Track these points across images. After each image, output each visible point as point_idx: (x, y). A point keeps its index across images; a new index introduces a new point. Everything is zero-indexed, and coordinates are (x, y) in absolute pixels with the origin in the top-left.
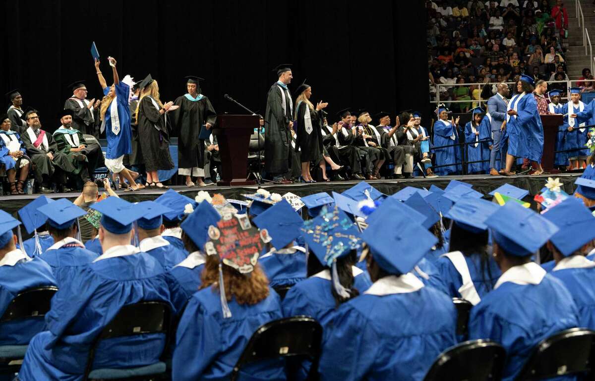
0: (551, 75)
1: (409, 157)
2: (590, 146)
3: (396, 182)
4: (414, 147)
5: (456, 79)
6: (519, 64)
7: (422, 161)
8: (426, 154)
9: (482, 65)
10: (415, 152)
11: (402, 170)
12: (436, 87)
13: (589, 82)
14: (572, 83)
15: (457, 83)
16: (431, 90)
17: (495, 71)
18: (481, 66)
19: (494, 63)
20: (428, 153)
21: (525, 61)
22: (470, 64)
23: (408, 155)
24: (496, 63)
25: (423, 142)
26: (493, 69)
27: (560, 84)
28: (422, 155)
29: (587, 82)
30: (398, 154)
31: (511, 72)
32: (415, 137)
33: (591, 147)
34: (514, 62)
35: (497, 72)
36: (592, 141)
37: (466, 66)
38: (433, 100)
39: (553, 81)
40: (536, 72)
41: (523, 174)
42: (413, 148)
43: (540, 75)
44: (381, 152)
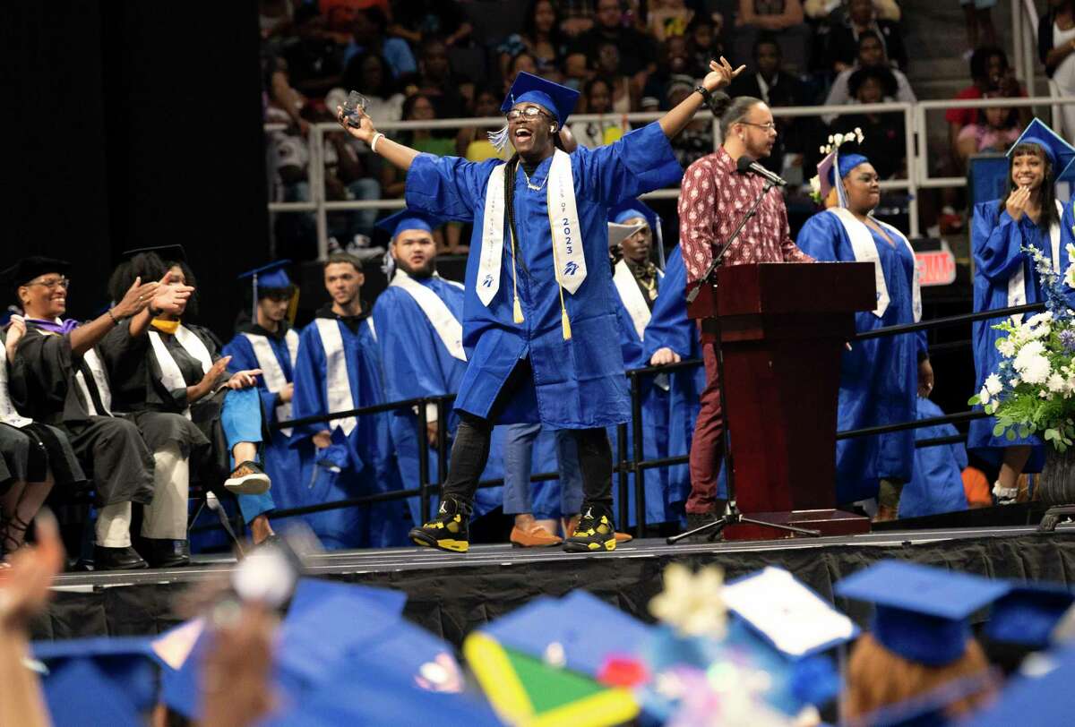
0: (834, 76)
1: (168, 470)
2: (995, 404)
3: (88, 588)
4: (189, 416)
5: (399, 99)
6: (691, 28)
7: (229, 482)
8: (245, 452)
9: (521, 33)
10: (199, 442)
11: (135, 529)
12: (305, 136)
13: (1003, 108)
14: (929, 114)
15: (405, 117)
16: (283, 153)
17: (578, 60)
18: (516, 38)
19: (573, 26)
20: (257, 445)
21: (717, 17)
22: (465, 29)
23: (161, 458)
24: (587, 24)
25: (230, 397)
26: (572, 51)
27: (875, 121)
28: (230, 454)
29: (993, 108)
30: (111, 452)
31: (652, 68)
32: (192, 372)
33: (1000, 407)
34: (667, 22)
35: (589, 66)
36: (1005, 381)
37: (450, 40)
38: (292, 197)
39: (844, 103)
40: (767, 61)
41: (694, 538)
42: (185, 423)
43: (784, 77)
44: (33, 444)
